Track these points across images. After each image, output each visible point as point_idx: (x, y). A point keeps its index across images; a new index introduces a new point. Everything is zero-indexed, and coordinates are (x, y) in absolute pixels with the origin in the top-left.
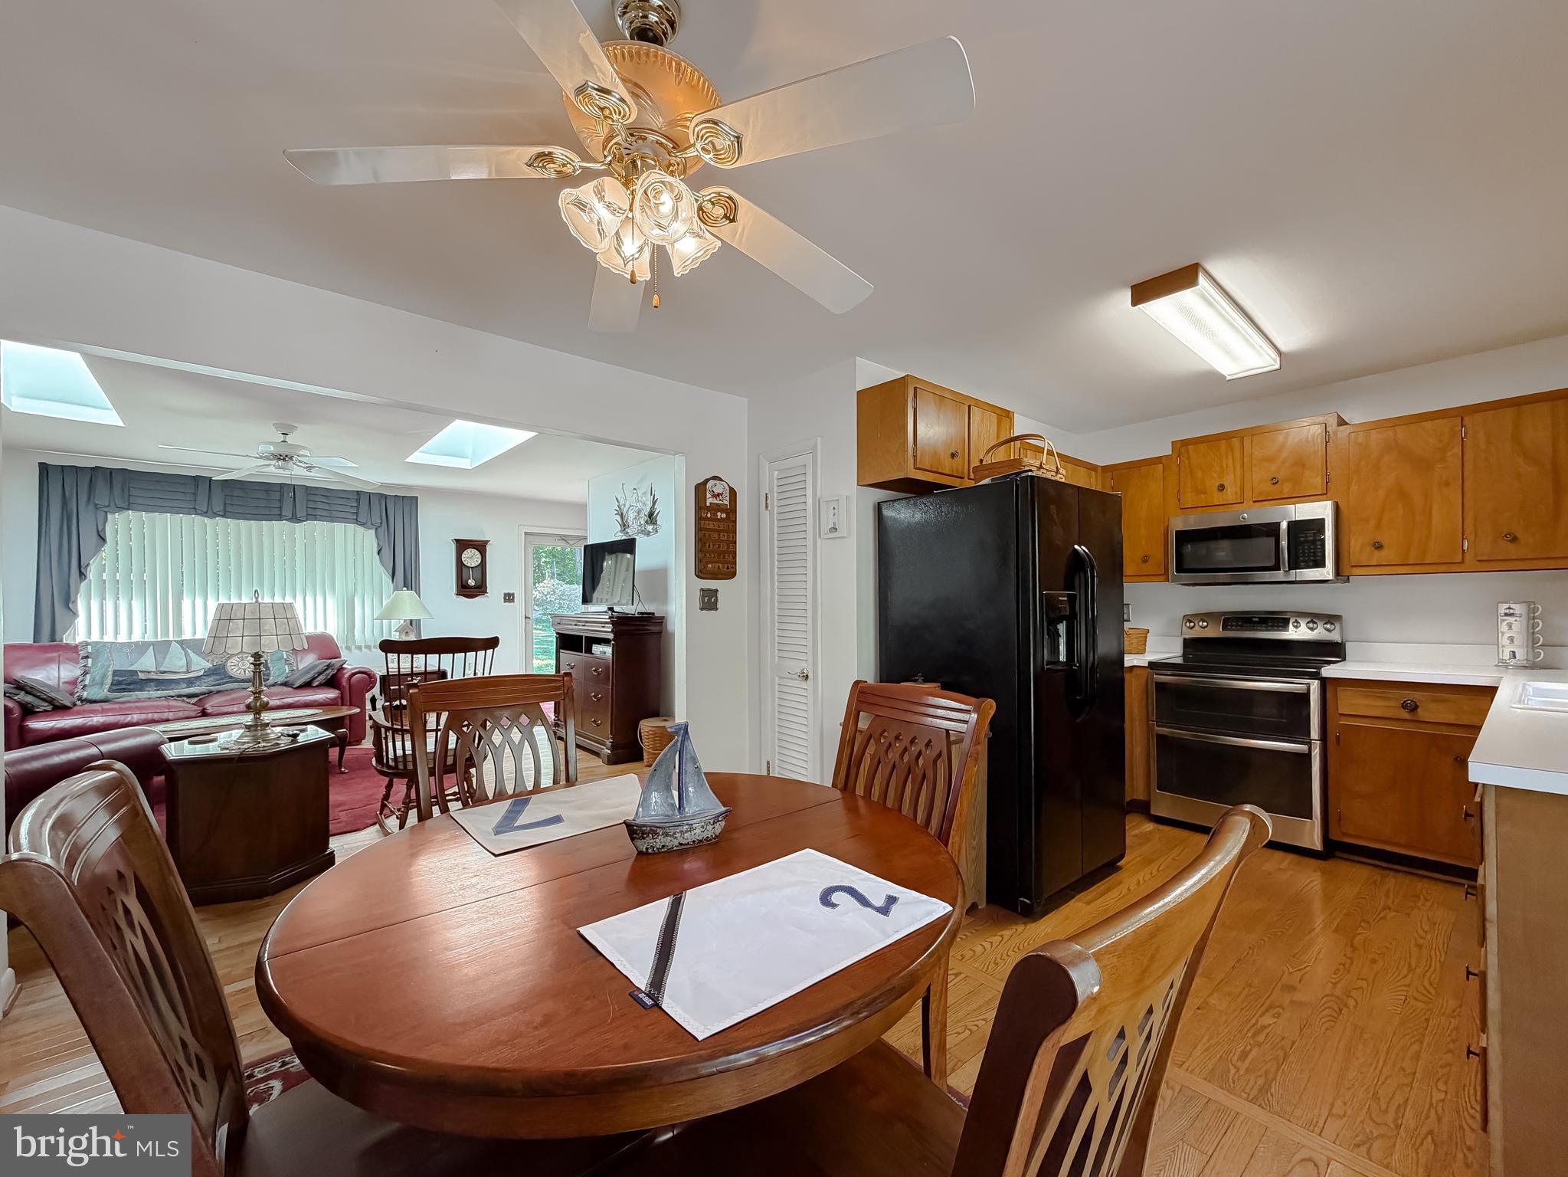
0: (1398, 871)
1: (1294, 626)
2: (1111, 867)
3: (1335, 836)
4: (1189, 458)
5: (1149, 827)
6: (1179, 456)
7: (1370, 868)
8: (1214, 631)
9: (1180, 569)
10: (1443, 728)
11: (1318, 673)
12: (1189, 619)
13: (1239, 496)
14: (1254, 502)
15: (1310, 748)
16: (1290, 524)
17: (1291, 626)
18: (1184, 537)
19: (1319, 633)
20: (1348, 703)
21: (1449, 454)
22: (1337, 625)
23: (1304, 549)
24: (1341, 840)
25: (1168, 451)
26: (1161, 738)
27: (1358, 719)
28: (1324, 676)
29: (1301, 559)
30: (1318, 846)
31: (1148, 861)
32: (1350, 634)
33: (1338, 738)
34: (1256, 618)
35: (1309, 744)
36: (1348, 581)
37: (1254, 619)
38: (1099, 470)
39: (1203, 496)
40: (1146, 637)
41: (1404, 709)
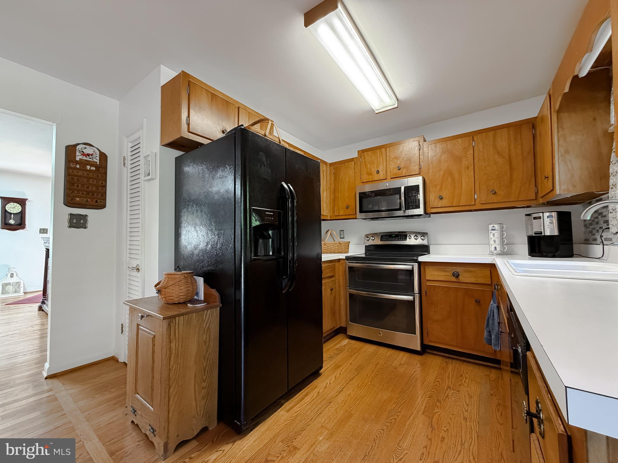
0: (453, 358)
1: (409, 238)
2: (316, 374)
3: (426, 342)
4: (364, 158)
5: (346, 341)
6: (361, 158)
7: (441, 358)
8: (378, 242)
9: (361, 211)
10: (470, 285)
11: (417, 260)
12: (367, 236)
13: (385, 176)
14: (391, 178)
15: (414, 298)
16: (405, 187)
17: (408, 239)
18: (363, 196)
19: (419, 241)
20: (431, 274)
21: (468, 153)
22: (426, 237)
23: (411, 200)
24: (428, 344)
25: (356, 155)
26: (351, 295)
27: (435, 282)
28: (419, 261)
29: (410, 204)
30: (419, 348)
31: (337, 367)
32: (432, 242)
33: (426, 292)
34: (394, 234)
35: (414, 296)
36: (430, 217)
37: (393, 235)
38: (328, 165)
39: (370, 176)
40: (349, 245)
41: (454, 276)
